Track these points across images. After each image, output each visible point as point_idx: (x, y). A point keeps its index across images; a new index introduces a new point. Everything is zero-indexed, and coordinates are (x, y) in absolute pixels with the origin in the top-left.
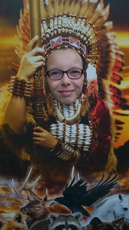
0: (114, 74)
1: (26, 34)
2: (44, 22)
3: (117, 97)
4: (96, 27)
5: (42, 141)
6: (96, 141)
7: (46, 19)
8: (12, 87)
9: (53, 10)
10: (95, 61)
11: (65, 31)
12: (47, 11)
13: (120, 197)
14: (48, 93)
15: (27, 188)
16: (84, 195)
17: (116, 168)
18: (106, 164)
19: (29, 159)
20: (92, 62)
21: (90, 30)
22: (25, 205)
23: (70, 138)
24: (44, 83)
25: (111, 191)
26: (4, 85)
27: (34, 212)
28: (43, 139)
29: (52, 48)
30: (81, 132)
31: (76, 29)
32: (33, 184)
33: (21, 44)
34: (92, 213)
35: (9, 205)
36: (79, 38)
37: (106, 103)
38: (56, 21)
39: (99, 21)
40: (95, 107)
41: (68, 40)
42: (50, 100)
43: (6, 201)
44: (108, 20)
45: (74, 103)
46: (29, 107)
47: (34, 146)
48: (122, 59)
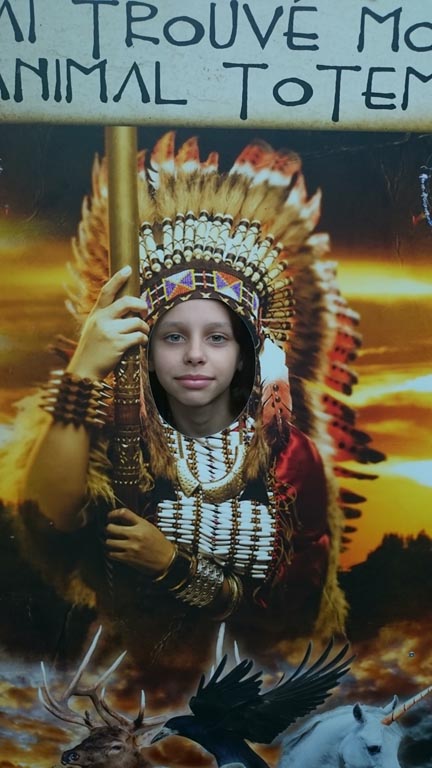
0: (334, 367)
1: (99, 260)
2: (148, 231)
3: (344, 429)
4: (286, 249)
5: (133, 550)
6: (287, 548)
7: (152, 224)
8: (54, 400)
9: (172, 202)
10: (283, 334)
11: (204, 257)
12: (155, 203)
13: (358, 714)
14: (153, 415)
15: (85, 690)
16: (253, 708)
17: (343, 628)
18: (316, 617)
19: (92, 603)
20: (275, 337)
21: (270, 254)
22: (76, 741)
23: (214, 541)
24: (144, 389)
25: (331, 694)
26: (31, 394)
27: (101, 764)
28: (135, 546)
29: (167, 299)
30: (246, 523)
31: (233, 252)
32: (103, 678)
33: (84, 286)
35: (29, 744)
36: (240, 275)
37: (314, 444)
38: (179, 230)
39: (292, 232)
40: (284, 454)
41: (210, 280)
43: (19, 732)
44: (317, 230)
45: (226, 443)
46: (99, 453)
47: (109, 565)
48: (355, 330)
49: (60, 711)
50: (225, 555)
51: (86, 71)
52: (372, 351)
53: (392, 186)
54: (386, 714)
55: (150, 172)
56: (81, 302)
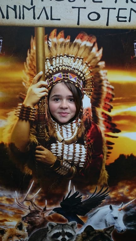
0: (105, 104)
1: (33, 69)
2: (48, 60)
3: (108, 122)
4: (91, 66)
6: (90, 158)
7: (49, 58)
8: (19, 113)
9: (56, 51)
10: (90, 93)
11: (65, 69)
12: (50, 51)
13: (111, 208)
14: (49, 118)
15: (29, 199)
16: (79, 205)
17: (107, 182)
18: (99, 178)
20: (87, 94)
21: (86, 68)
22: (26, 214)
23: (68, 156)
24: (47, 110)
25: (103, 202)
26: (12, 111)
27: (34, 221)
28: (44, 157)
29: (54, 82)
30: (77, 150)
31: (75, 67)
32: (34, 196)
33: (28, 78)
34: (86, 221)
35: (12, 215)
37: (99, 127)
38: (58, 60)
39: (93, 61)
40: (90, 130)
41: (67, 76)
42: (51, 124)
43: (9, 211)
44: (101, 60)
45: (72, 126)
46: (33, 129)
47: (36, 162)
48: (112, 92)
49: (21, 205)
50: (71, 160)
51: (29, 9)
52: (118, 98)
53: (125, 47)
54: (119, 208)
55: (49, 41)
56: (27, 83)
